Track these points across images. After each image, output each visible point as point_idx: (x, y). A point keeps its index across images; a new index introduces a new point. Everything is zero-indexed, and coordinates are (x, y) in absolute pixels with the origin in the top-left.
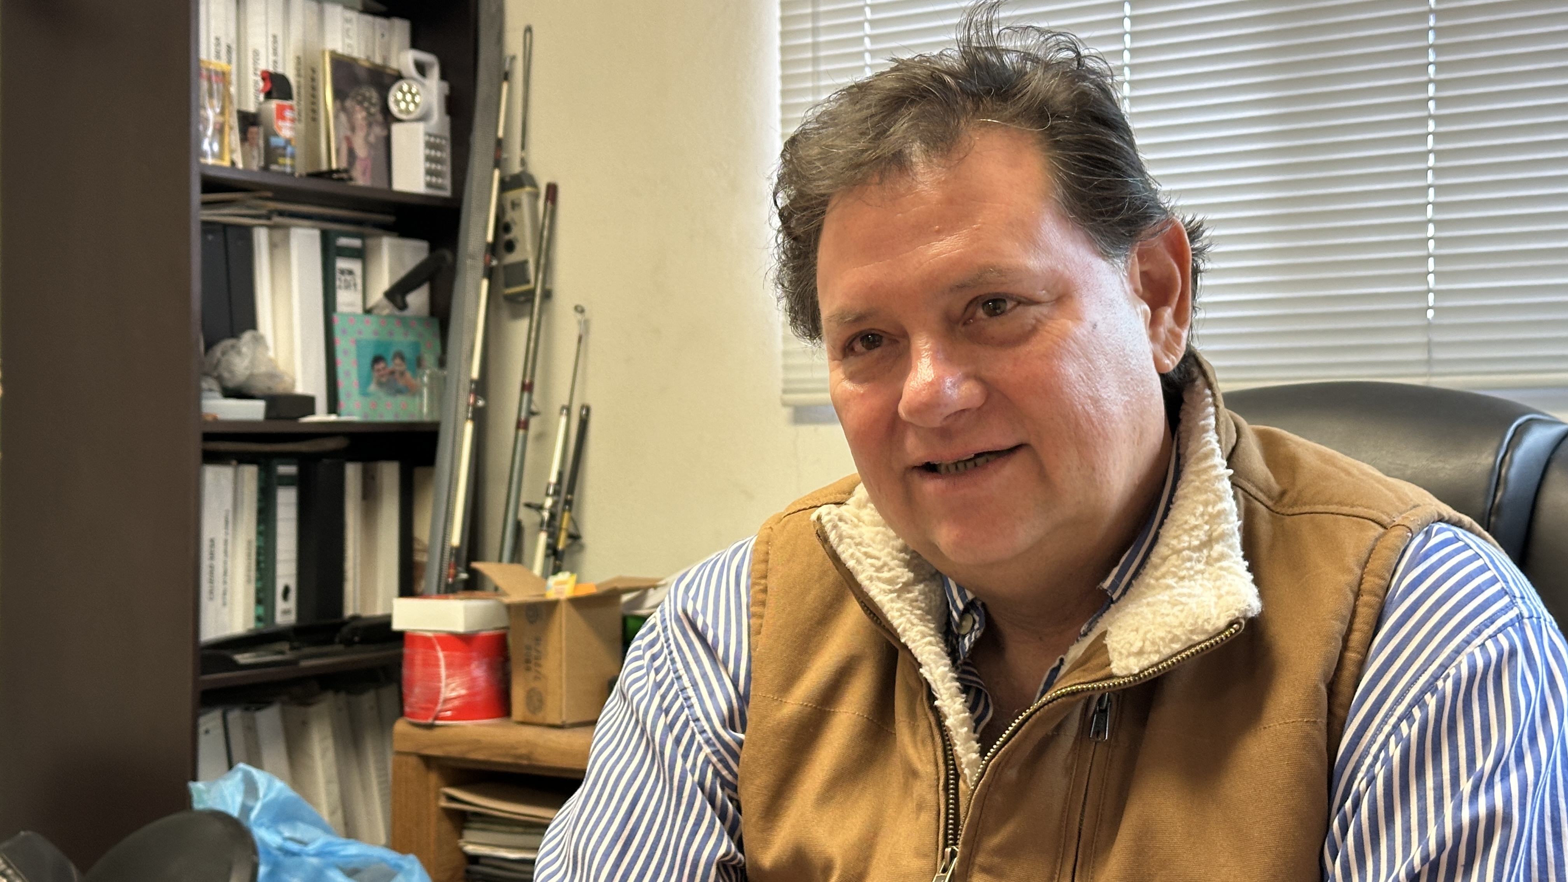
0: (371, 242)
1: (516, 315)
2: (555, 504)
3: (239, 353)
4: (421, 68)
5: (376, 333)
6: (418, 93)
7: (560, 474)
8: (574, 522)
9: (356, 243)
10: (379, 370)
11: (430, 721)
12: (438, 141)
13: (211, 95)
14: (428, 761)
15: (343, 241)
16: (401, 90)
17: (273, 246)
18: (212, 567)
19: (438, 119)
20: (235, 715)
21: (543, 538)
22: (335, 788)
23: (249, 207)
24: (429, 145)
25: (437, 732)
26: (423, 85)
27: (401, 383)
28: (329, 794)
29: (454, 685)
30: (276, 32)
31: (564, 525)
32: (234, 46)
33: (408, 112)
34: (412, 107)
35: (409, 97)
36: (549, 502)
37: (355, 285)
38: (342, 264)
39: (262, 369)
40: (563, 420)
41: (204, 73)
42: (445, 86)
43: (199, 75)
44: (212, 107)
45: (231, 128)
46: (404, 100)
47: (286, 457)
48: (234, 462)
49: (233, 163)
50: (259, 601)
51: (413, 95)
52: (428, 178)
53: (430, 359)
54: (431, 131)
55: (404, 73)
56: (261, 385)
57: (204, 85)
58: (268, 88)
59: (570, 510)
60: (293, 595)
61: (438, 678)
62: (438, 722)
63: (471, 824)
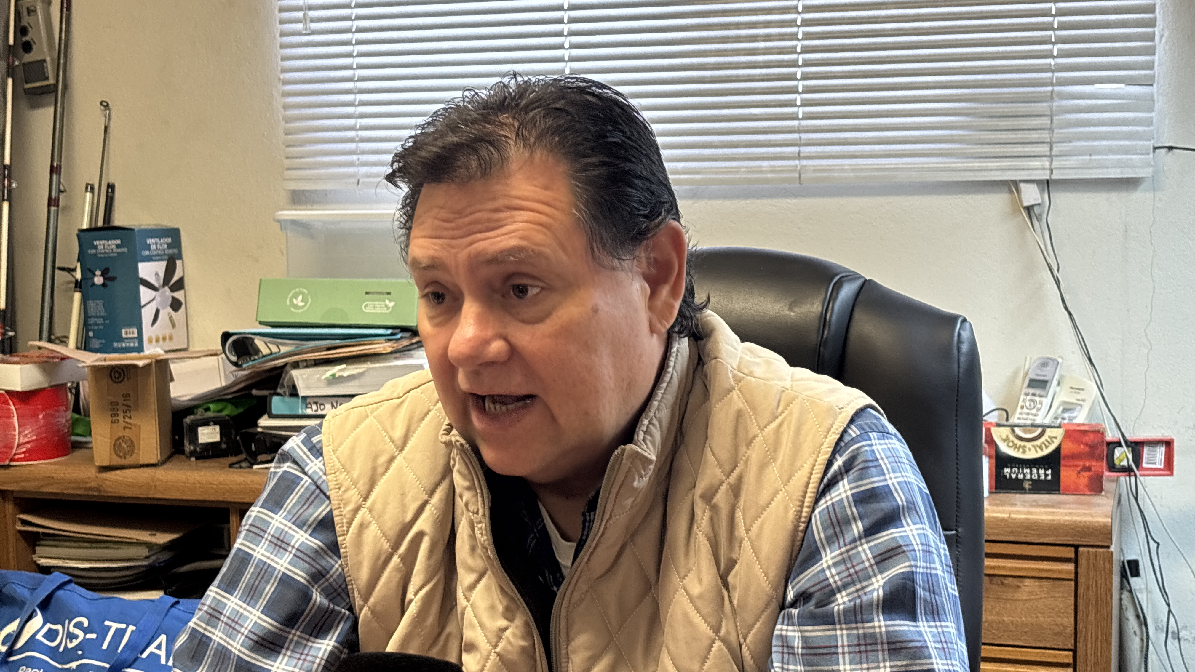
1: (35, 106)
11: (7, 463)
25: (12, 470)
29: (26, 432)
61: (11, 426)
62: (13, 463)
63: (42, 542)
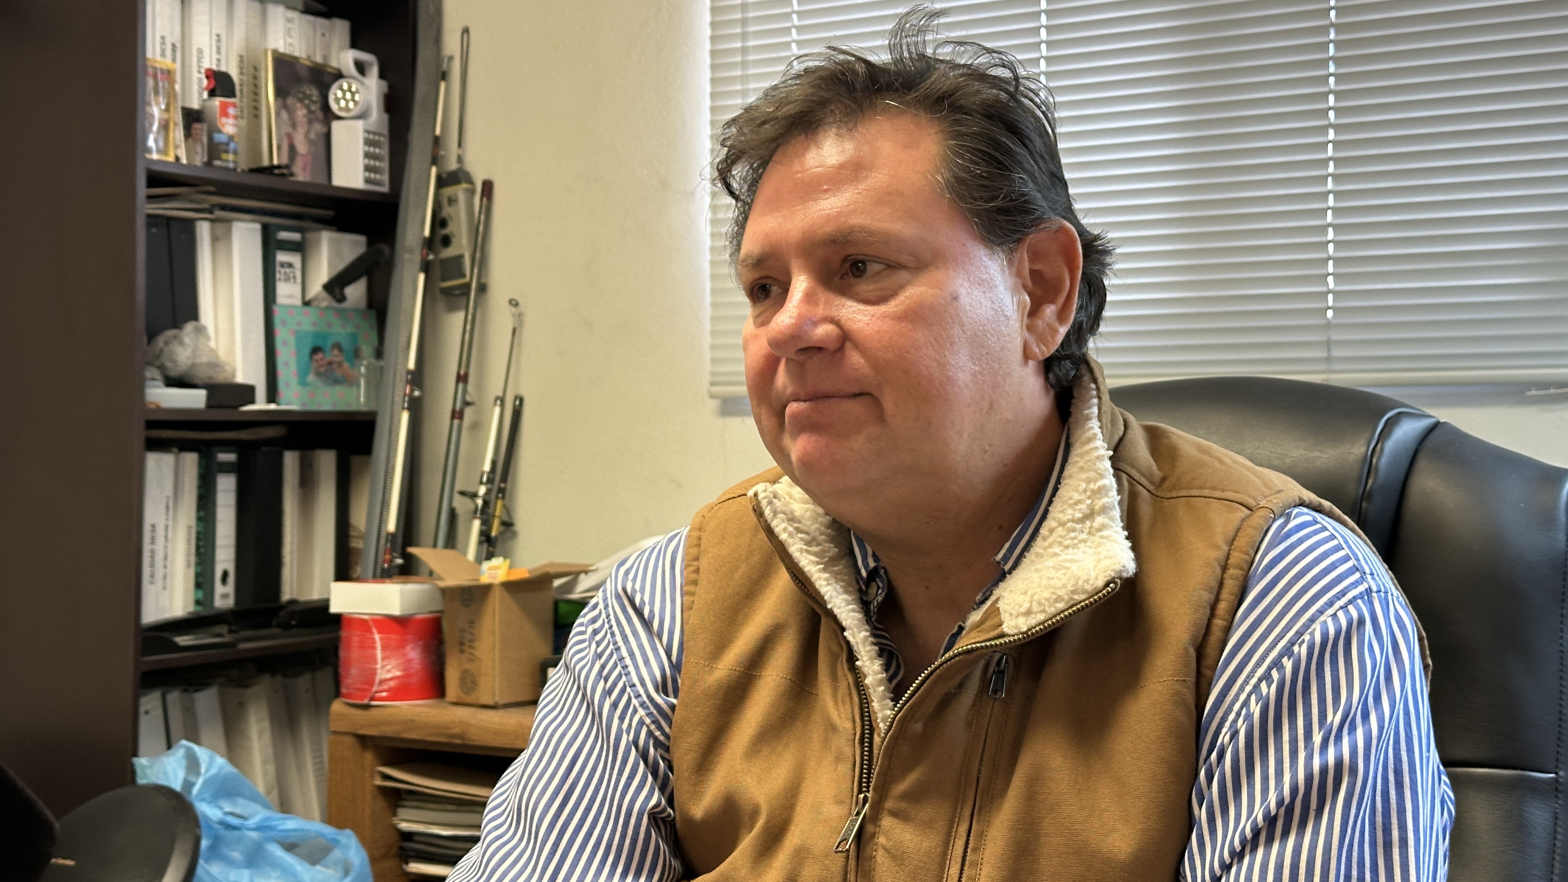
0: (310, 236)
1: (452, 309)
2: (488, 492)
3: (181, 343)
4: (361, 67)
5: (314, 324)
6: (357, 92)
7: (494, 463)
8: (507, 510)
9: (296, 236)
10: (317, 361)
11: (366, 701)
12: (377, 138)
13: (157, 93)
14: (364, 741)
15: (284, 235)
16: (341, 89)
17: (215, 239)
18: (153, 552)
19: (377, 117)
20: (174, 696)
21: (476, 525)
22: (271, 768)
23: (192, 201)
24: (368, 142)
25: (373, 712)
26: (362, 83)
27: (339, 374)
28: (265, 774)
29: (389, 667)
30: (218, 32)
31: (497, 513)
32: (178, 45)
33: (347, 109)
34: (351, 105)
35: (348, 95)
36: (482, 490)
37: (295, 278)
38: (281, 257)
39: (205, 359)
40: (497, 410)
41: (150, 71)
42: (384, 84)
43: (145, 73)
44: (158, 104)
45: (176, 124)
46: (344, 98)
47: (226, 445)
48: (175, 450)
49: (177, 159)
50: (198, 585)
51: (353, 94)
52: (367, 174)
53: (367, 350)
54: (369, 128)
55: (345, 72)
56: (202, 375)
57: (150, 82)
58: (212, 86)
59: (503, 498)
60: (231, 580)
61: (374, 659)
62: (374, 703)
63: (405, 803)
